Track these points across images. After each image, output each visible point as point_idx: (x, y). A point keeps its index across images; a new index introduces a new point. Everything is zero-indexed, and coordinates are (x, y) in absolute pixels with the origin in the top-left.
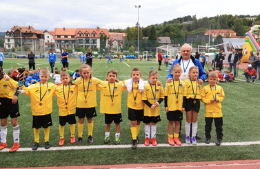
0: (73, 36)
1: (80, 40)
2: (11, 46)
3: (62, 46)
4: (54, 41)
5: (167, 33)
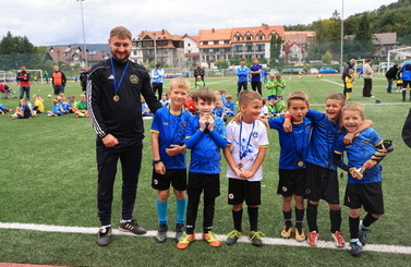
0: (226, 42)
1: (237, 47)
2: (139, 61)
3: (210, 58)
4: (197, 51)
5: (388, 26)
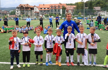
0: (48, 8)
1: (51, 10)
2: (19, 14)
3: (43, 14)
4: (39, 11)
5: (98, 5)
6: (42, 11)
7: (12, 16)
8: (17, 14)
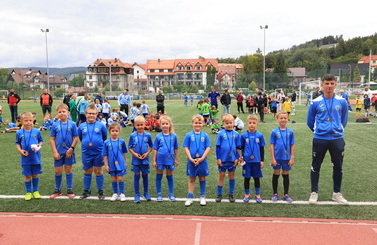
0: (170, 70)
1: (179, 75)
2: (94, 84)
3: (157, 84)
4: (145, 77)
5: (299, 62)
6: (154, 76)
7: (78, 89)
8: (88, 85)
